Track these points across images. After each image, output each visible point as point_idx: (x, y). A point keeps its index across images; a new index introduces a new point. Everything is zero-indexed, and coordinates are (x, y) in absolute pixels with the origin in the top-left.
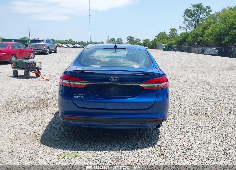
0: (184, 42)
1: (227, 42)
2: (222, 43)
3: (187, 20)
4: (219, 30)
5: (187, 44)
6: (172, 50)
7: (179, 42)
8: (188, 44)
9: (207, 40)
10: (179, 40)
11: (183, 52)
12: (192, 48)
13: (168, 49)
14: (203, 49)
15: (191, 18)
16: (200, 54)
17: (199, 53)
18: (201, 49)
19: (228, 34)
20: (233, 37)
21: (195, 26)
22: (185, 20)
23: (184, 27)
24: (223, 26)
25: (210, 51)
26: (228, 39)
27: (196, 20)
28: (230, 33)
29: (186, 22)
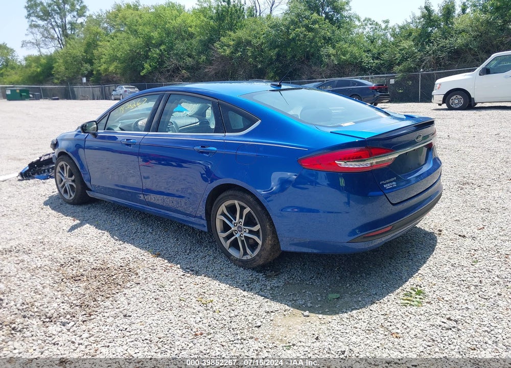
0: (48, 76)
1: (150, 73)
2: (142, 74)
3: (36, 26)
4: (128, 48)
5: (56, 81)
6: (30, 97)
7: (34, 77)
8: (58, 80)
9: (106, 70)
10: (33, 73)
11: (58, 99)
12: (75, 89)
13: (21, 95)
14: (102, 89)
15: (46, 22)
16: (98, 99)
17: (96, 97)
18: (97, 90)
19: (147, 57)
20: (158, 61)
21: (61, 40)
22: (31, 26)
23: (33, 43)
24: (134, 40)
25: (125, 91)
26: (150, 66)
27: (58, 26)
28: (149, 54)
29: (35, 30)
